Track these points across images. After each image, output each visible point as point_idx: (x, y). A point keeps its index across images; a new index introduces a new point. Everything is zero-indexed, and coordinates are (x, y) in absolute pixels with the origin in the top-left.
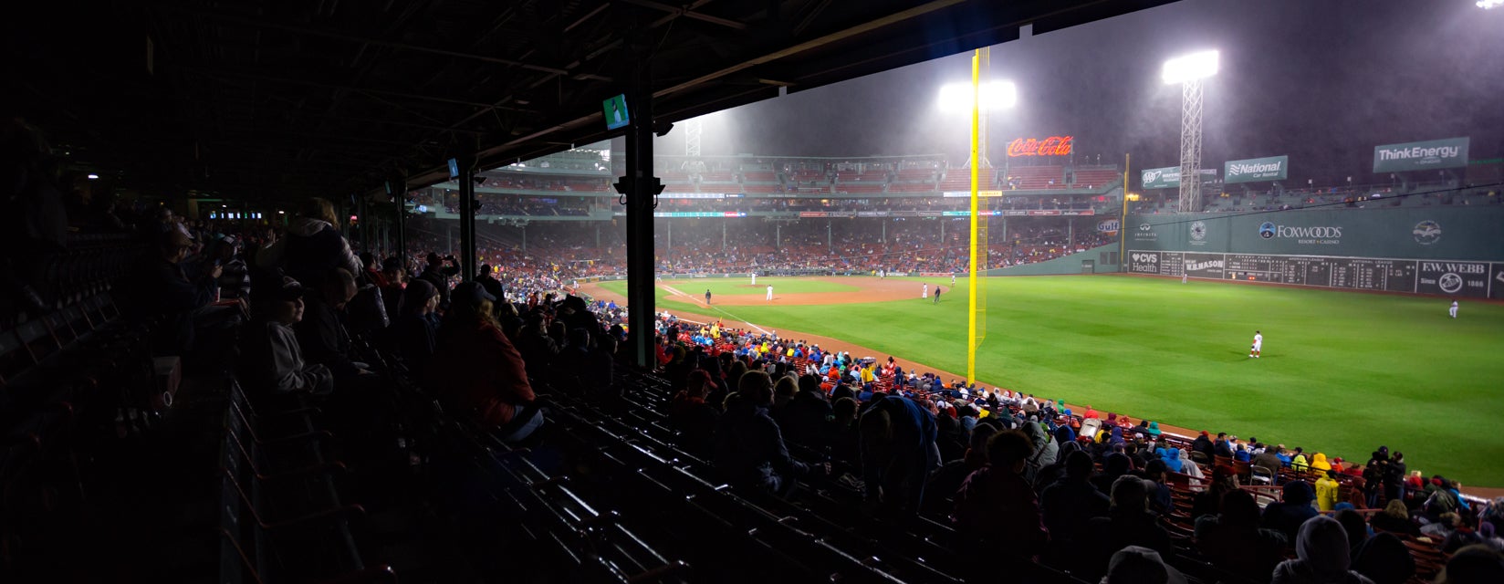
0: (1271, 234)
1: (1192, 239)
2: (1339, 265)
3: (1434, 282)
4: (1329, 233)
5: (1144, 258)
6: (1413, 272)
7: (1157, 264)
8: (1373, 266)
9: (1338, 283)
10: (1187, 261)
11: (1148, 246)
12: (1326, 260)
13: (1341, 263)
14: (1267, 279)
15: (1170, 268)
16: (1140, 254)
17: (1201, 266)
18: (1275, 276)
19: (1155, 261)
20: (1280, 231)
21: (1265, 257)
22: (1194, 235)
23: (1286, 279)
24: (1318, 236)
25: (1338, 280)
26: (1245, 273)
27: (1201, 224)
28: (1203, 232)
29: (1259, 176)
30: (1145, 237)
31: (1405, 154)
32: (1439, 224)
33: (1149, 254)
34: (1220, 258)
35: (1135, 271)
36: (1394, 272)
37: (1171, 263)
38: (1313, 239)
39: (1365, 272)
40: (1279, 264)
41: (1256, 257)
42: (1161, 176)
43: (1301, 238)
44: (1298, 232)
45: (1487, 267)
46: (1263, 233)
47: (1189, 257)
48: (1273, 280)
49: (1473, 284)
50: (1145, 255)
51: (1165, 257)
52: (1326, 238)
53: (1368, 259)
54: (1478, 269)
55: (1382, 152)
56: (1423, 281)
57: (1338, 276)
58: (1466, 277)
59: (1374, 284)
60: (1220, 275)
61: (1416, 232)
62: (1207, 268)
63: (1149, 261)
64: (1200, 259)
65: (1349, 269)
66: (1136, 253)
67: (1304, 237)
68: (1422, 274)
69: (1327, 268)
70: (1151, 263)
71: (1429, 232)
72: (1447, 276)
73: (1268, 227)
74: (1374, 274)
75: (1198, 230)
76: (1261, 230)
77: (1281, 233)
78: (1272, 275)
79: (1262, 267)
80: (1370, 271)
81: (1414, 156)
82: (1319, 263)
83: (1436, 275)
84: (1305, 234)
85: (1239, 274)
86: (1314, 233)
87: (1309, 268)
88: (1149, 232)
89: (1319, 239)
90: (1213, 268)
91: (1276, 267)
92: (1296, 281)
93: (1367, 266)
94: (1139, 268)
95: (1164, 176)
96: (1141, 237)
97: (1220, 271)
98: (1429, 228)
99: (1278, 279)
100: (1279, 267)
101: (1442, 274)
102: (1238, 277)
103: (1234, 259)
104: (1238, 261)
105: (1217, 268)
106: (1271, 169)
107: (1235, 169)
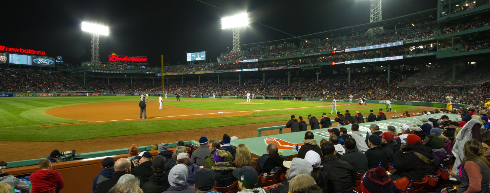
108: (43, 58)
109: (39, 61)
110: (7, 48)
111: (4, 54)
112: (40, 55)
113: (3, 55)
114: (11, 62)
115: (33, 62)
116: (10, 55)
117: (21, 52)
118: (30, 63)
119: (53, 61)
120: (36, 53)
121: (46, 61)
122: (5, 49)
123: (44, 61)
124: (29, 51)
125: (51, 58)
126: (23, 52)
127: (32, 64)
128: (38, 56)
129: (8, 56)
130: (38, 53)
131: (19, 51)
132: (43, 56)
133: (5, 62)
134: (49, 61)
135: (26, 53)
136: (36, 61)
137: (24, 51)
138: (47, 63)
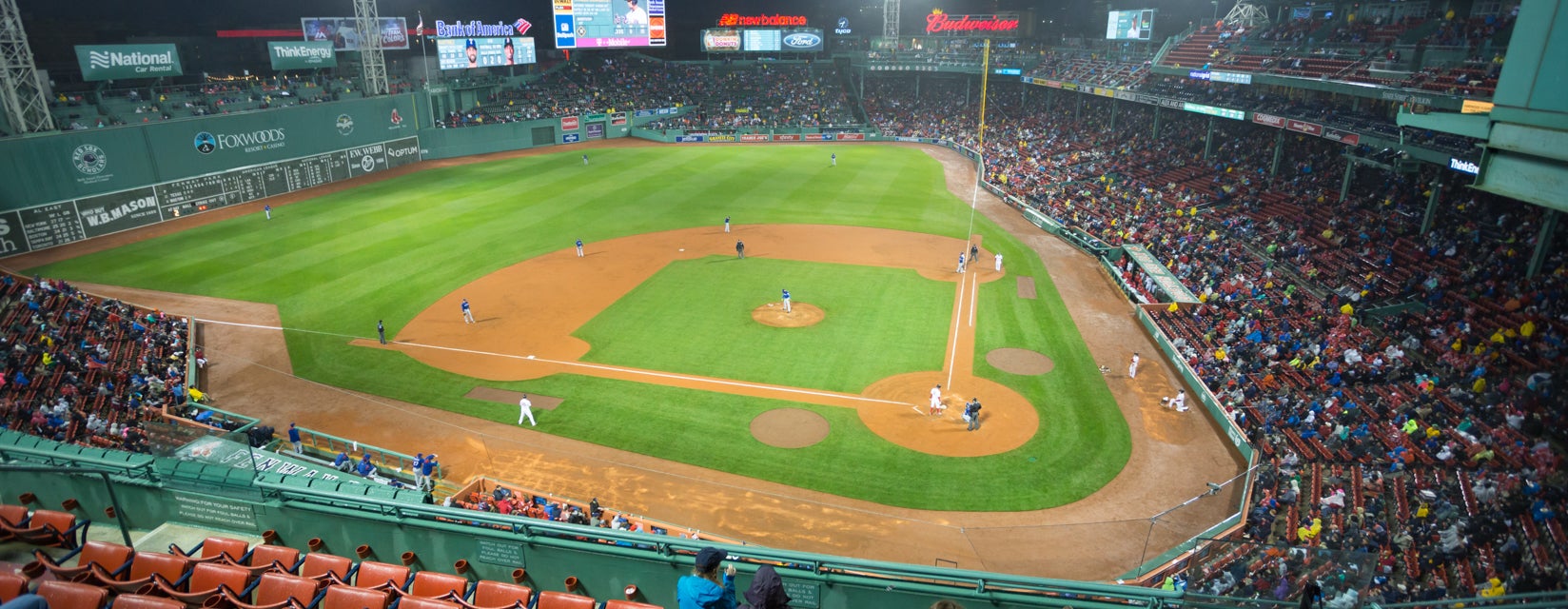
0: (211, 147)
1: (86, 176)
2: (292, 169)
3: (358, 166)
4: (271, 137)
6: (345, 160)
7: (20, 235)
8: (319, 162)
9: (295, 186)
10: (84, 214)
12: (279, 165)
13: (294, 165)
14: (223, 204)
15: (51, 233)
17: (117, 214)
18: (232, 197)
19: (6, 230)
20: (221, 141)
21: (211, 177)
22: (84, 167)
23: (246, 196)
24: (264, 140)
25: (295, 183)
26: (193, 204)
27: (92, 149)
28: (101, 160)
29: (143, 70)
31: (296, 52)
32: (352, 116)
34: (149, 193)
36: (334, 164)
37: (49, 224)
38: (259, 144)
39: (314, 169)
40: (232, 181)
41: (201, 180)
43: (246, 146)
44: (242, 139)
45: (382, 145)
46: (201, 147)
47: (83, 205)
48: (231, 202)
49: (380, 161)
51: (29, 217)
52: (271, 142)
53: (312, 157)
54: (378, 149)
55: (277, 48)
56: (354, 166)
57: (293, 179)
58: (376, 156)
59: (322, 179)
60: (156, 217)
61: (338, 125)
62: (128, 215)
64: (110, 204)
65: (301, 170)
67: (250, 145)
68: (352, 161)
69: (282, 173)
71: (347, 124)
72: (365, 159)
73: (205, 139)
74: (321, 169)
75: (89, 159)
76: (197, 143)
77: (224, 144)
78: (228, 196)
79: (216, 189)
80: (318, 168)
81: (304, 55)
82: (274, 169)
83: (358, 160)
84: (250, 141)
85: (184, 207)
86: (260, 140)
87: (266, 177)
89: (265, 144)
90: (139, 210)
91: (230, 186)
92: (257, 197)
93: (315, 163)
97: (155, 212)
98: (345, 121)
99: (236, 200)
100: (233, 186)
101: (361, 157)
102: (183, 212)
103: (170, 189)
104: (180, 189)
105: (147, 209)
106: (162, 59)
107: (100, 59)
108: (802, 32)
109: (795, 41)
110: (741, 19)
111: (737, 32)
112: (796, 26)
113: (734, 34)
114: (746, 49)
115: (782, 44)
116: (746, 32)
117: (763, 23)
118: (778, 48)
121: (807, 39)
122: (738, 21)
123: (803, 39)
124: (777, 19)
125: (817, 31)
126: (767, 23)
127: (781, 48)
128: (791, 28)
129: (742, 36)
130: (790, 20)
132: (801, 28)
133: (737, 49)
134: (814, 37)
135: (772, 24)
136: (789, 41)
137: (768, 20)
138: (809, 43)
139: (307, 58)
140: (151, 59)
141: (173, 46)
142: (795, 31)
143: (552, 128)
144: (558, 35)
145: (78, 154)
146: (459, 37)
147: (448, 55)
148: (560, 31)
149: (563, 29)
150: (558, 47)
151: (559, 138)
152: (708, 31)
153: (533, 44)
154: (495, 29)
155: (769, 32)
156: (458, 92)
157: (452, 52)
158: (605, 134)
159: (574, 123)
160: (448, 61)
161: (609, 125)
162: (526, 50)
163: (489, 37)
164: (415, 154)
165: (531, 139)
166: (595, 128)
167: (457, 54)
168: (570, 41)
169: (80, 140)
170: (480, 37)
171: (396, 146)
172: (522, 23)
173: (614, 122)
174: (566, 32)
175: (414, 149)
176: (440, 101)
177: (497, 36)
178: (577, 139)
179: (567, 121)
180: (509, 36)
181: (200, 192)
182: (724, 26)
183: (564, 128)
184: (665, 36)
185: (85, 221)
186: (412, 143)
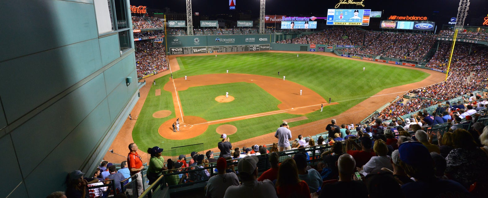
0: (219, 41)
4: (232, 40)
5: (177, 50)
7: (183, 51)
8: (241, 47)
9: (235, 51)
11: (179, 46)
13: (235, 47)
14: (219, 52)
15: (188, 52)
16: (175, 48)
17: (199, 50)
19: (182, 50)
20: (221, 40)
21: (217, 46)
22: (195, 42)
23: (224, 51)
26: (213, 51)
27: (197, 39)
28: (198, 41)
29: (211, 25)
30: (176, 43)
31: (243, 23)
33: (179, 48)
34: (205, 48)
35: (174, 54)
36: (245, 48)
37: (188, 50)
41: (215, 47)
42: (177, 23)
44: (225, 40)
47: (194, 48)
48: (220, 52)
49: (258, 48)
50: (177, 49)
51: (185, 49)
53: (240, 45)
54: (258, 46)
55: (239, 22)
57: (235, 49)
58: (257, 47)
60: (205, 52)
62: (201, 51)
63: (179, 50)
64: (198, 48)
65: (237, 48)
66: (173, 48)
67: (227, 41)
68: (250, 48)
69: (233, 48)
70: (180, 51)
72: (254, 47)
73: (218, 39)
74: (242, 48)
75: (197, 40)
76: (216, 40)
78: (220, 51)
79: (218, 49)
80: (241, 48)
82: (231, 47)
83: (252, 48)
85: (211, 51)
88: (177, 41)
89: (230, 41)
90: (203, 51)
91: (221, 49)
92: (226, 52)
93: (240, 47)
94: (175, 53)
95: (178, 23)
96: (174, 43)
99: (222, 52)
103: (209, 48)
104: (210, 48)
105: (204, 50)
106: (214, 24)
107: (204, 24)
108: (425, 23)
109: (420, 26)
110: (398, 17)
112: (422, 20)
113: (394, 23)
114: (398, 28)
115: (414, 27)
116: (399, 22)
117: (407, 19)
118: (412, 28)
119: (433, 25)
120: (419, 18)
121: (426, 26)
122: (396, 18)
123: (424, 25)
124: (414, 18)
125: (433, 22)
127: (413, 28)
128: (420, 21)
129: (397, 23)
130: (420, 18)
131: (406, 18)
132: (425, 21)
133: (394, 28)
134: (430, 25)
135: (410, 19)
136: (417, 26)
137: (410, 18)
138: (427, 27)
139: (245, 24)
140: (212, 23)
141: (217, 21)
142: (422, 22)
143: (307, 47)
144: (328, 21)
145: (195, 39)
146: (289, 21)
147: (284, 25)
148: (329, 20)
149: (330, 19)
150: (327, 24)
151: (308, 49)
152: (383, 21)
153: (316, 23)
154: (302, 19)
155: (409, 22)
156: (285, 35)
157: (286, 24)
158: (324, 50)
159: (314, 46)
160: (284, 27)
161: (326, 48)
162: (313, 25)
163: (300, 21)
164: (269, 48)
165: (300, 49)
166: (321, 48)
167: (287, 25)
168: (332, 23)
169: (196, 37)
170: (297, 21)
171: (263, 46)
172: (313, 18)
173: (328, 47)
174: (331, 20)
175: (268, 47)
176: (279, 36)
177: (303, 21)
178: (314, 51)
179: (312, 45)
180: (307, 21)
181: (214, 49)
182: (390, 20)
183: (311, 47)
184: (369, 22)
185: (193, 51)
186: (268, 46)
